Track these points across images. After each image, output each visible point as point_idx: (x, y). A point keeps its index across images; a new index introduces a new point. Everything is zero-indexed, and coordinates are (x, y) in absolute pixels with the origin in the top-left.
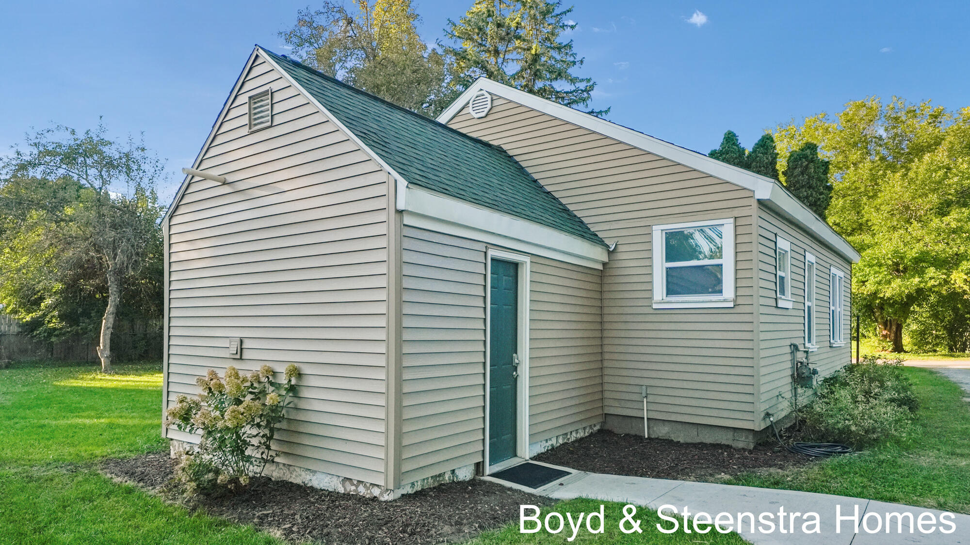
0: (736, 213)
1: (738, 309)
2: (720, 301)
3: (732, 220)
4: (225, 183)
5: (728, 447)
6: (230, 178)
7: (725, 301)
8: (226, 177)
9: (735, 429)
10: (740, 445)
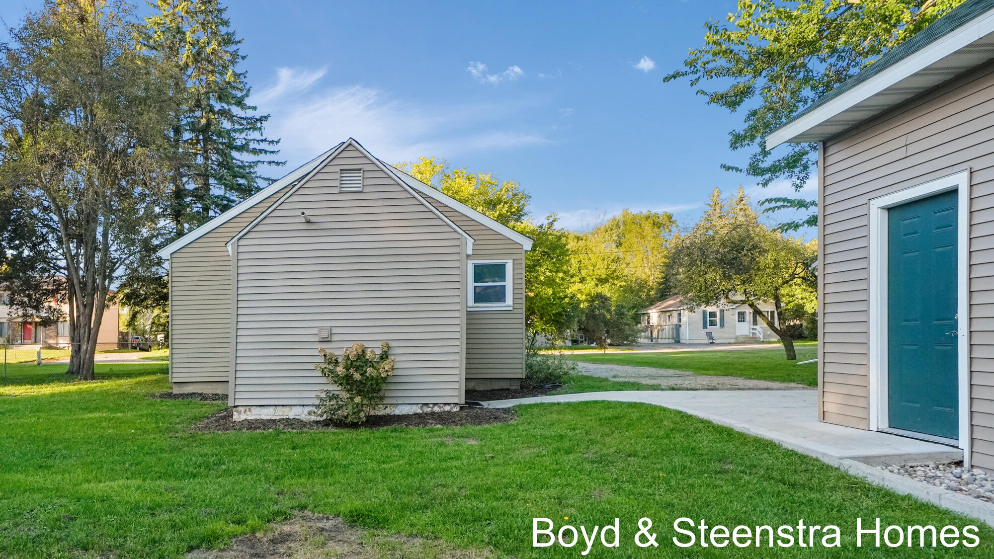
0: (514, 257)
1: (515, 311)
2: (506, 306)
3: (512, 261)
4: (308, 222)
5: (508, 389)
6: (313, 219)
7: (509, 306)
8: (311, 218)
9: (511, 379)
10: (514, 388)
